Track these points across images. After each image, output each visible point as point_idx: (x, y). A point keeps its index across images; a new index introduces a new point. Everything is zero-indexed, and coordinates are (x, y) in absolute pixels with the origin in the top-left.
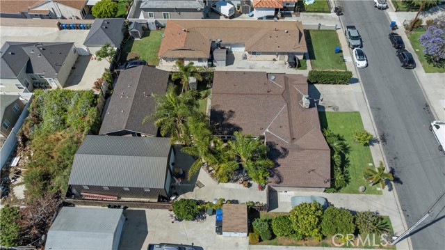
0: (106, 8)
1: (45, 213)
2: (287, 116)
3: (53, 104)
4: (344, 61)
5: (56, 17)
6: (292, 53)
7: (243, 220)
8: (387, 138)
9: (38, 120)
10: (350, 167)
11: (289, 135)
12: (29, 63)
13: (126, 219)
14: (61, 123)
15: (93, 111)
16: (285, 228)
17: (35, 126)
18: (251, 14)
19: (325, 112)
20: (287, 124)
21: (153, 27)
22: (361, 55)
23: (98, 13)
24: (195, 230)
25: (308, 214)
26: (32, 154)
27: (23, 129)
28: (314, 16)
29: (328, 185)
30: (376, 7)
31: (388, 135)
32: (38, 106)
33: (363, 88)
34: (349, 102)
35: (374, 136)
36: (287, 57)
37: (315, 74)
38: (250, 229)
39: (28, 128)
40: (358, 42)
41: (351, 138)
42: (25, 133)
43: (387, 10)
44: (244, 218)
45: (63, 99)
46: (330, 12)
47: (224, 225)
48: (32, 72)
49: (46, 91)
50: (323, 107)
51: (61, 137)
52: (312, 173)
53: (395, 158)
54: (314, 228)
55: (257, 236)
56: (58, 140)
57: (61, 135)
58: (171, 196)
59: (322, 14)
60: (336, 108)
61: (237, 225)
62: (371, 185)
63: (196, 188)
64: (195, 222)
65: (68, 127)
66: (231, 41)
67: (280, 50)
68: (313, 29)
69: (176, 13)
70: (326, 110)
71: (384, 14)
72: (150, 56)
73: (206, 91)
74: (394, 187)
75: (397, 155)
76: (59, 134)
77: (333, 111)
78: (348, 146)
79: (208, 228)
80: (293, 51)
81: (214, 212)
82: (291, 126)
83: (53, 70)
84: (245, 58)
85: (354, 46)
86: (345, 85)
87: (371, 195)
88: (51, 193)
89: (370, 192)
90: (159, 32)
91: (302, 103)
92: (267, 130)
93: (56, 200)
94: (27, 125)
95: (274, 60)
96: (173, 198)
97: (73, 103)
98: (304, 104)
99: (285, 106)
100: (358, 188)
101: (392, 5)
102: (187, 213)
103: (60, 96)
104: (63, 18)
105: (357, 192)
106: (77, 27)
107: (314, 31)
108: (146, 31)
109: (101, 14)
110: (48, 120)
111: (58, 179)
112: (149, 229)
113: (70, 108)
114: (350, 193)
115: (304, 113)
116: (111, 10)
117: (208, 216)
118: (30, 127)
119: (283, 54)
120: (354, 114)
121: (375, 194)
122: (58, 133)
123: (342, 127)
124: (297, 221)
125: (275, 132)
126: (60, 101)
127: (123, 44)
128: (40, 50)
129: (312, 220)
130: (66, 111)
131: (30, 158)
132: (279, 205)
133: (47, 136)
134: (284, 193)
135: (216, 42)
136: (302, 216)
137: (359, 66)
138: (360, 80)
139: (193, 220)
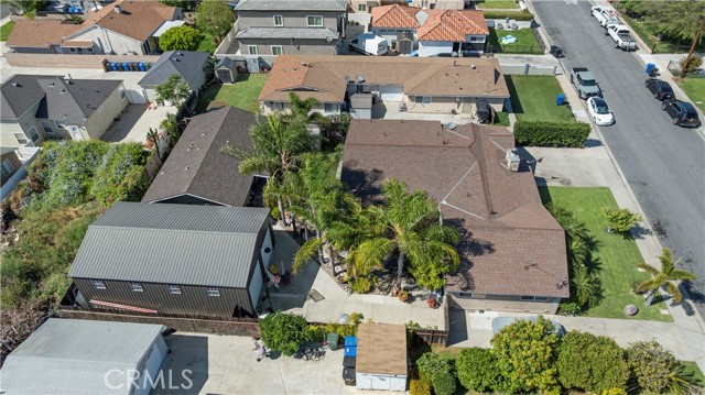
0: (182, 36)
1: (14, 335)
2: (479, 178)
3: (72, 163)
4: (573, 115)
5: (103, 53)
6: (484, 100)
7: (398, 353)
8: (666, 228)
9: (41, 186)
10: (603, 273)
11: (484, 207)
12: (44, 102)
13: (170, 352)
14: (79, 194)
15: (137, 170)
16: (483, 370)
17: (33, 195)
18: (413, 54)
19: (546, 187)
20: (481, 191)
21: (254, 68)
22: (602, 106)
23: (169, 43)
24: (301, 376)
25: (529, 338)
26: (17, 239)
27: (11, 199)
28: (517, 58)
29: (565, 293)
30: (618, 47)
31: (667, 224)
32: (44, 166)
33: (611, 153)
34: (588, 173)
36: (474, 105)
37: (525, 126)
38: (413, 374)
39: (19, 197)
40: (594, 89)
41: (599, 227)
42: (13, 206)
43: (637, 52)
44: (400, 350)
45: (90, 156)
46: (543, 54)
47: (359, 361)
48: (47, 117)
49: (62, 143)
50: (543, 180)
51: (74, 215)
52: (531, 269)
53: (687, 261)
54: (543, 369)
55: (427, 387)
56: (69, 218)
57: (76, 212)
58: (261, 313)
59: (530, 56)
60: (566, 182)
61: (386, 362)
62: (647, 304)
63: (310, 302)
64: (302, 361)
65: (91, 200)
66: (381, 81)
67: (464, 93)
68: (517, 73)
69: (293, 48)
70: (548, 184)
71: (633, 57)
73: (335, 154)
74: (695, 309)
75: (691, 256)
76: (71, 211)
77: (559, 185)
78: (594, 240)
79: (328, 374)
80: (485, 94)
81: (341, 343)
82: (487, 194)
83: (81, 114)
84: (404, 109)
85: (589, 95)
86: (578, 150)
87: (649, 322)
88: (35, 300)
89: (646, 317)
90: (263, 76)
91: (506, 163)
92: (444, 202)
93: (42, 313)
94: (20, 193)
95: (454, 112)
96: (263, 317)
97: (105, 161)
98: (509, 164)
99: (476, 164)
100: (623, 308)
101: (645, 45)
102: (286, 337)
103: (86, 150)
104: (113, 53)
105: (623, 316)
106: (134, 67)
107: (519, 76)
108: (242, 73)
109: (173, 44)
110: (58, 186)
111: (54, 278)
112: (211, 371)
113: (99, 171)
114: (607, 317)
115: (509, 178)
116: (190, 38)
117: (328, 351)
118: (23, 196)
119: (468, 100)
120: (599, 190)
121: (659, 320)
122: (71, 209)
124: (508, 353)
125: (457, 204)
126: (84, 159)
127: (203, 89)
128: (65, 84)
129: (539, 351)
130: (91, 175)
131: (11, 244)
132: (469, 336)
133: (51, 212)
134: (477, 313)
135: (357, 82)
136: (517, 343)
137: (600, 123)
138: (604, 142)
139: (299, 356)
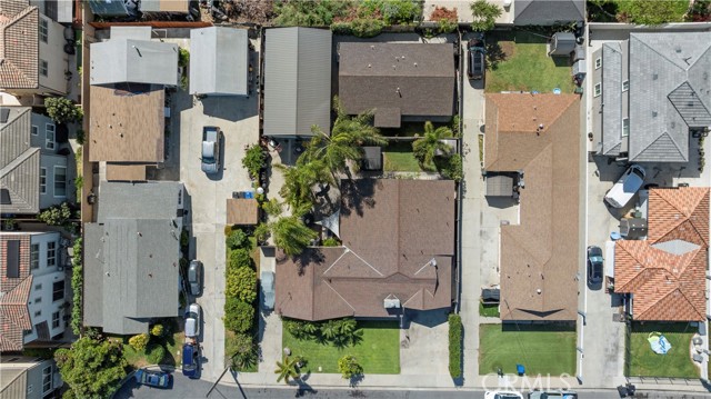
2: (367, 276)
11: (334, 275)
19: (399, 328)
20: (352, 275)
34: (416, 364)
35: (360, 383)
46: (627, 375)
60: (405, 344)
68: (578, 339)
70: (402, 331)
72: (506, 76)
73: (434, 168)
74: (293, 387)
77: (401, 339)
79: (241, 184)
82: (348, 279)
99: (381, 275)
105: (284, 346)
114: (283, 337)
115: (375, 299)
123: (374, 347)
132: (267, 258)
138: (459, 389)
